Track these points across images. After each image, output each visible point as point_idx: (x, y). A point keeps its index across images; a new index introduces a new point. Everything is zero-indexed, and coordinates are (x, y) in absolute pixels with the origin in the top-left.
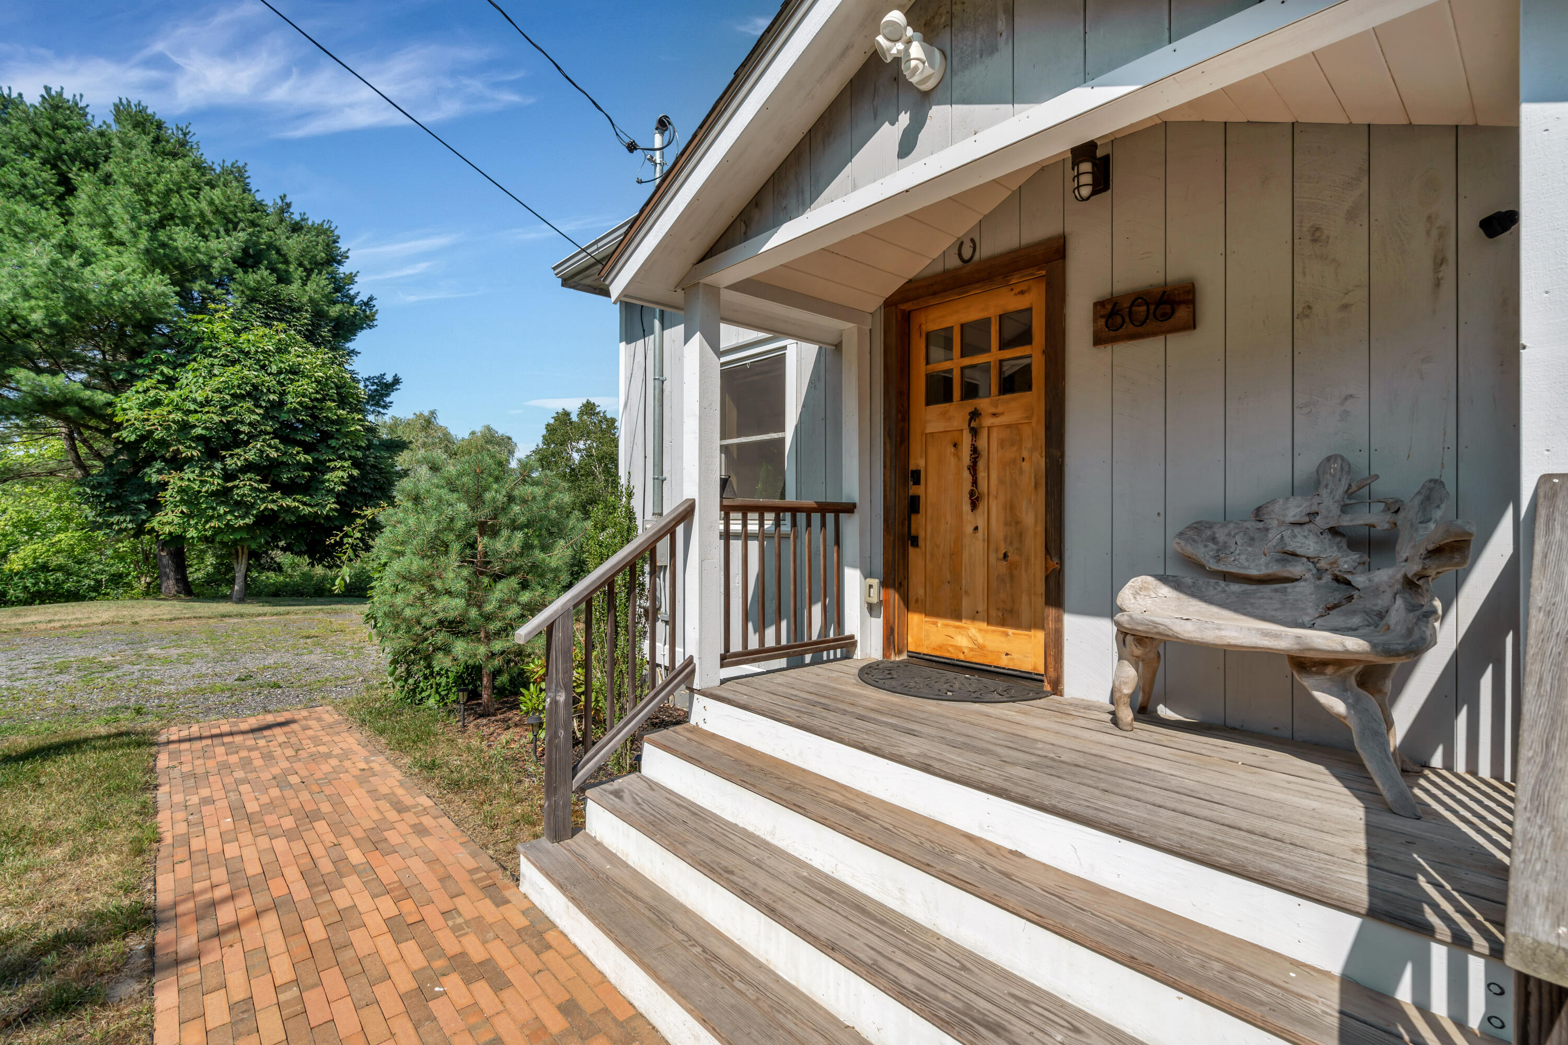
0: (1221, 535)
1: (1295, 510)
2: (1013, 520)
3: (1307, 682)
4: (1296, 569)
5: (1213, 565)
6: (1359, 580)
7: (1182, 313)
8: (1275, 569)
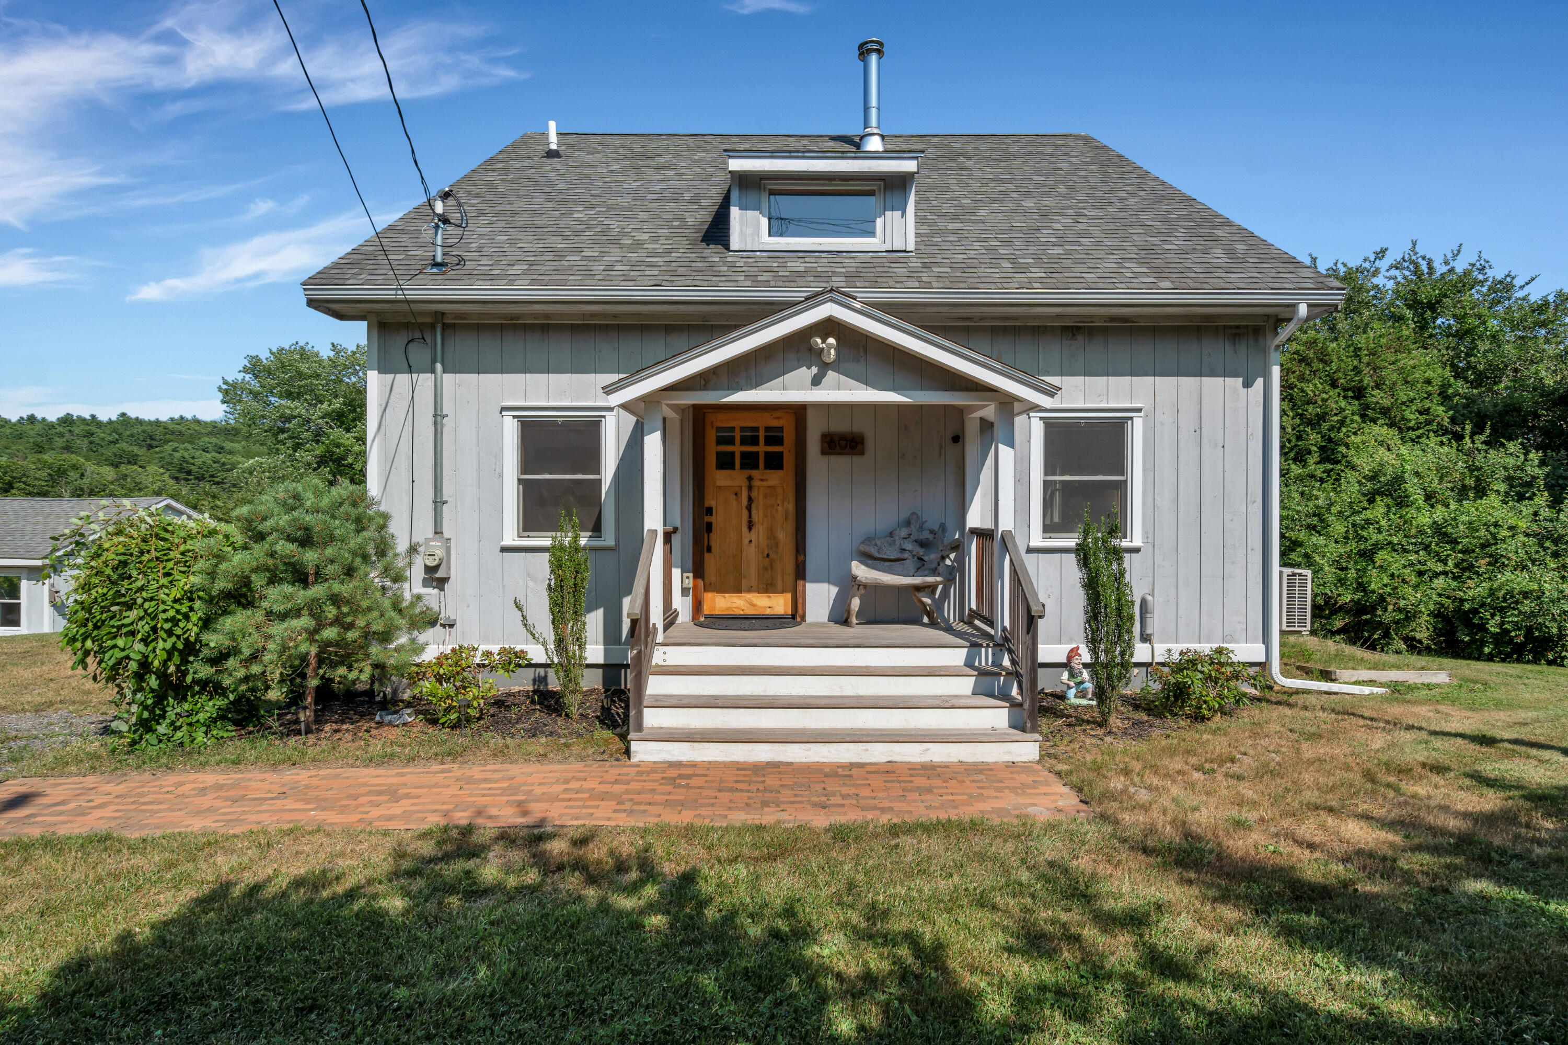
0: (879, 543)
1: (904, 532)
2: (771, 536)
3: (919, 595)
4: (906, 555)
5: (877, 555)
6: (926, 558)
7: (859, 447)
8: (899, 556)
